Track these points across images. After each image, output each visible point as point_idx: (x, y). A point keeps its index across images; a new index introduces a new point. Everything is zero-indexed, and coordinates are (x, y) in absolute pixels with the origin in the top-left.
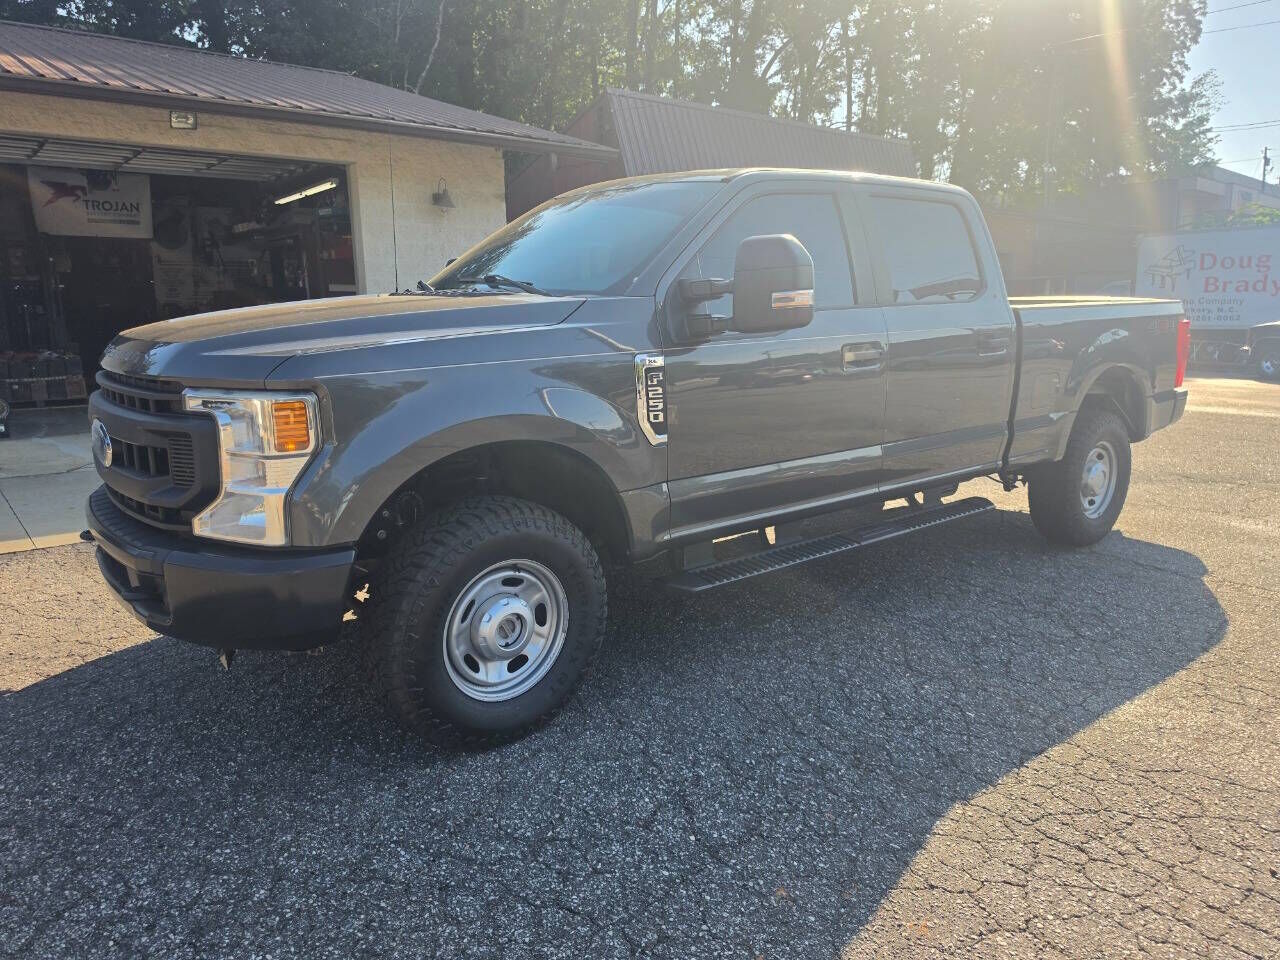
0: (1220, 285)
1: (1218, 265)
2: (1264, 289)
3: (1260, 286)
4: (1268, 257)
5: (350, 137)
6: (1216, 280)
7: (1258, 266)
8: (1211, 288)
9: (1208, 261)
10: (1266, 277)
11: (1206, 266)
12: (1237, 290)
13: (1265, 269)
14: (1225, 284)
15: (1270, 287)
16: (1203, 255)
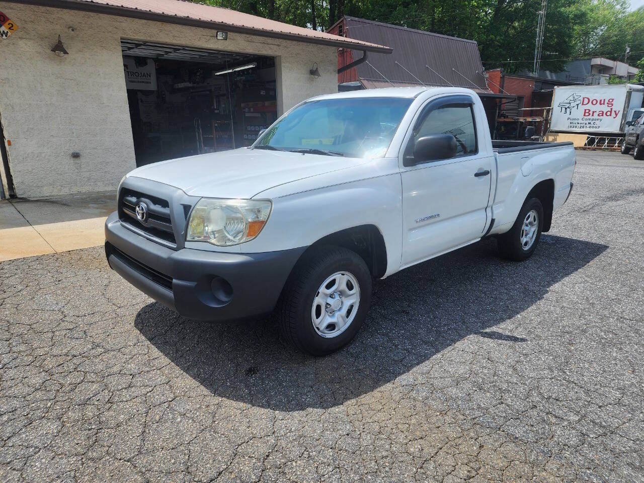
0: (591, 113)
1: (590, 103)
2: (610, 115)
3: (609, 114)
4: (613, 100)
5: (279, 43)
6: (589, 110)
7: (608, 104)
8: (587, 114)
9: (586, 101)
10: (611, 109)
11: (584, 103)
12: (599, 115)
13: (611, 105)
14: (593, 112)
15: (613, 113)
16: (584, 98)
